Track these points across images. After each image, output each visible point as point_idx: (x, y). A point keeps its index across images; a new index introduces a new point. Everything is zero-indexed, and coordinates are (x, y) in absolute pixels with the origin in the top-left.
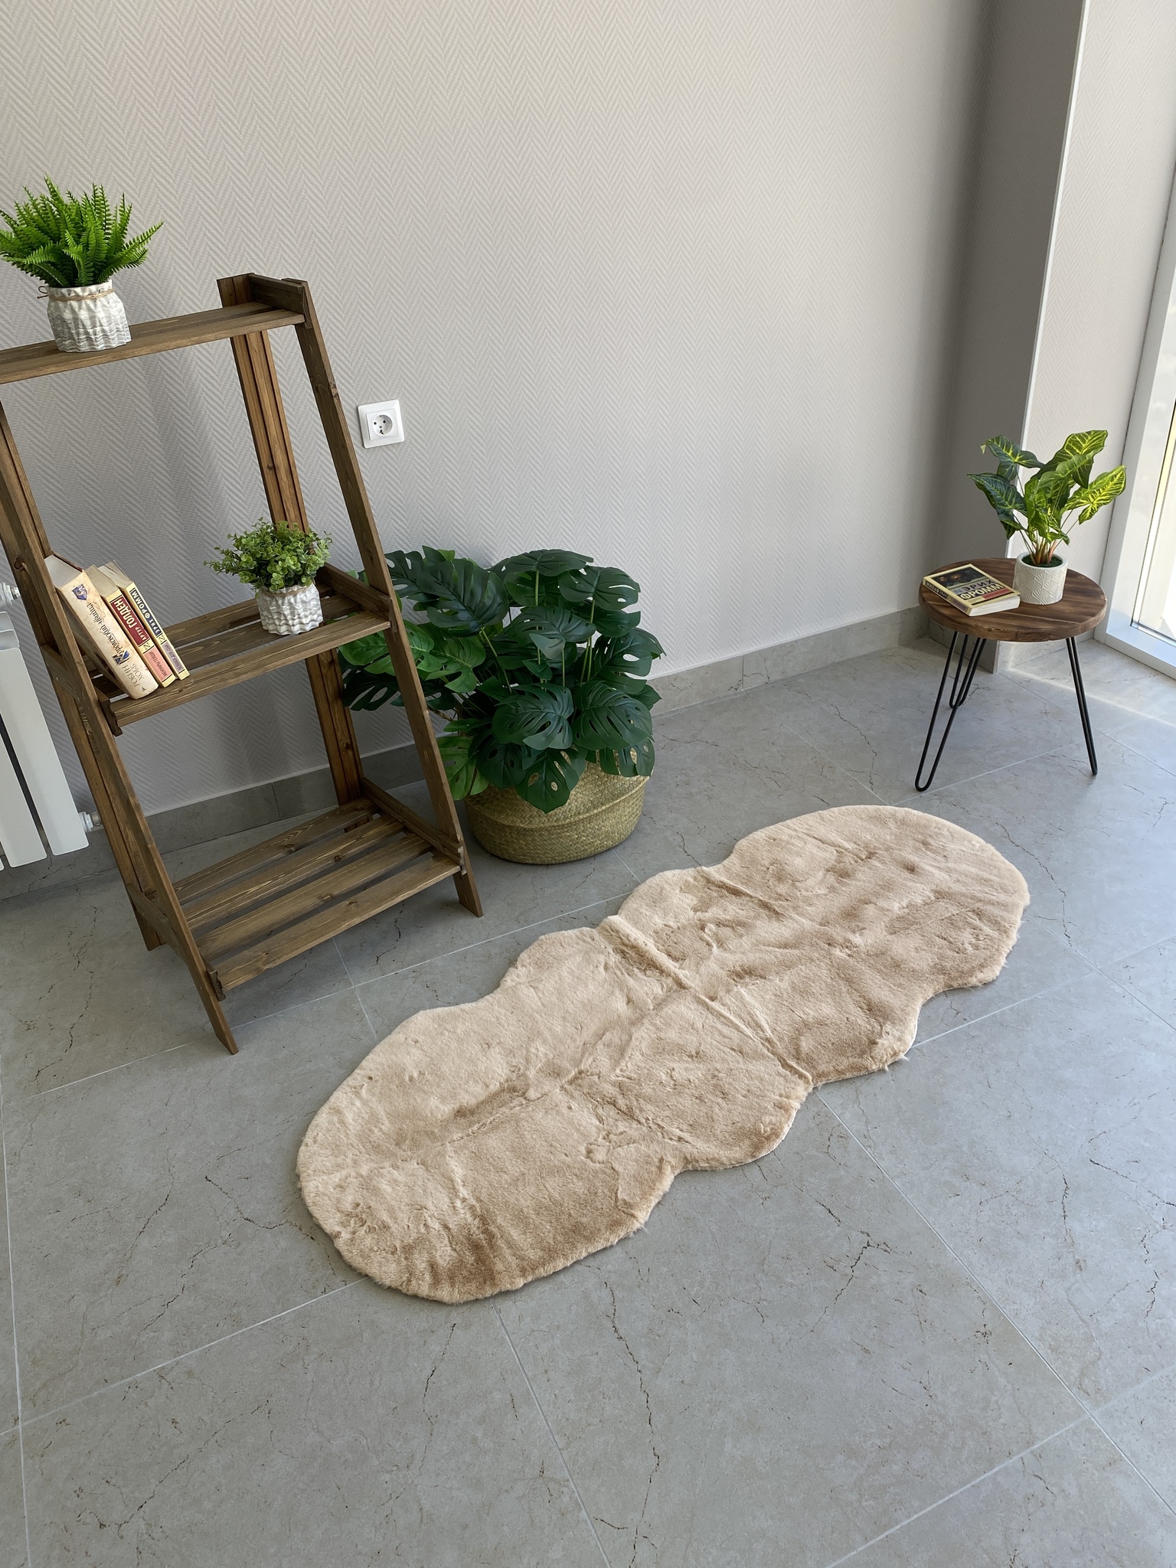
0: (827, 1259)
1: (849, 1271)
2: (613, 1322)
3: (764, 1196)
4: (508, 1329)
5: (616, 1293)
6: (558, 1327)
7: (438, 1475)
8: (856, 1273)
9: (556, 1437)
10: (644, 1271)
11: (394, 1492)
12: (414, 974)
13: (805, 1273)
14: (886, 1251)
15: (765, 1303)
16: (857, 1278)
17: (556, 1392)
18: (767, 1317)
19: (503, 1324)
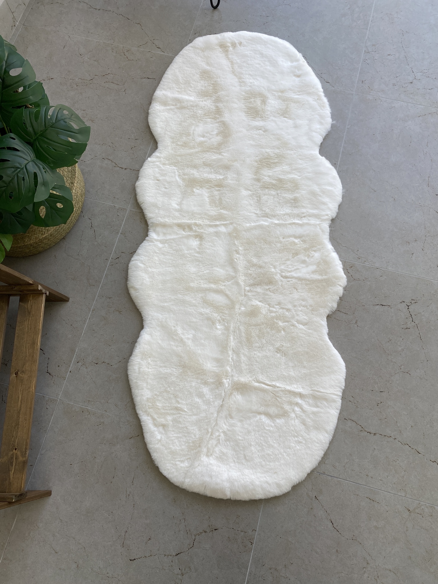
0: (402, 326)
1: (413, 324)
2: (365, 431)
3: (354, 322)
4: (335, 476)
5: (353, 418)
6: (351, 455)
7: (380, 553)
8: (417, 322)
9: (399, 494)
10: (352, 399)
11: (374, 576)
12: (80, 364)
13: (401, 340)
14: (415, 303)
15: (403, 366)
16: (418, 324)
17: (380, 479)
18: (409, 371)
19: (331, 476)
